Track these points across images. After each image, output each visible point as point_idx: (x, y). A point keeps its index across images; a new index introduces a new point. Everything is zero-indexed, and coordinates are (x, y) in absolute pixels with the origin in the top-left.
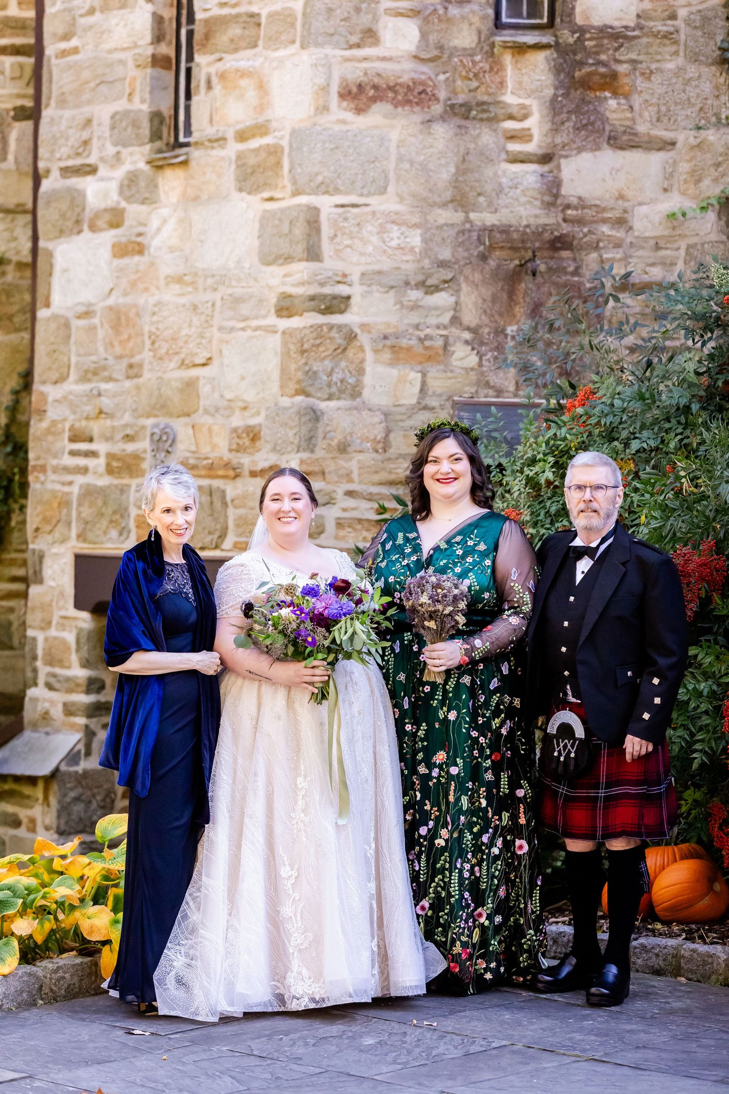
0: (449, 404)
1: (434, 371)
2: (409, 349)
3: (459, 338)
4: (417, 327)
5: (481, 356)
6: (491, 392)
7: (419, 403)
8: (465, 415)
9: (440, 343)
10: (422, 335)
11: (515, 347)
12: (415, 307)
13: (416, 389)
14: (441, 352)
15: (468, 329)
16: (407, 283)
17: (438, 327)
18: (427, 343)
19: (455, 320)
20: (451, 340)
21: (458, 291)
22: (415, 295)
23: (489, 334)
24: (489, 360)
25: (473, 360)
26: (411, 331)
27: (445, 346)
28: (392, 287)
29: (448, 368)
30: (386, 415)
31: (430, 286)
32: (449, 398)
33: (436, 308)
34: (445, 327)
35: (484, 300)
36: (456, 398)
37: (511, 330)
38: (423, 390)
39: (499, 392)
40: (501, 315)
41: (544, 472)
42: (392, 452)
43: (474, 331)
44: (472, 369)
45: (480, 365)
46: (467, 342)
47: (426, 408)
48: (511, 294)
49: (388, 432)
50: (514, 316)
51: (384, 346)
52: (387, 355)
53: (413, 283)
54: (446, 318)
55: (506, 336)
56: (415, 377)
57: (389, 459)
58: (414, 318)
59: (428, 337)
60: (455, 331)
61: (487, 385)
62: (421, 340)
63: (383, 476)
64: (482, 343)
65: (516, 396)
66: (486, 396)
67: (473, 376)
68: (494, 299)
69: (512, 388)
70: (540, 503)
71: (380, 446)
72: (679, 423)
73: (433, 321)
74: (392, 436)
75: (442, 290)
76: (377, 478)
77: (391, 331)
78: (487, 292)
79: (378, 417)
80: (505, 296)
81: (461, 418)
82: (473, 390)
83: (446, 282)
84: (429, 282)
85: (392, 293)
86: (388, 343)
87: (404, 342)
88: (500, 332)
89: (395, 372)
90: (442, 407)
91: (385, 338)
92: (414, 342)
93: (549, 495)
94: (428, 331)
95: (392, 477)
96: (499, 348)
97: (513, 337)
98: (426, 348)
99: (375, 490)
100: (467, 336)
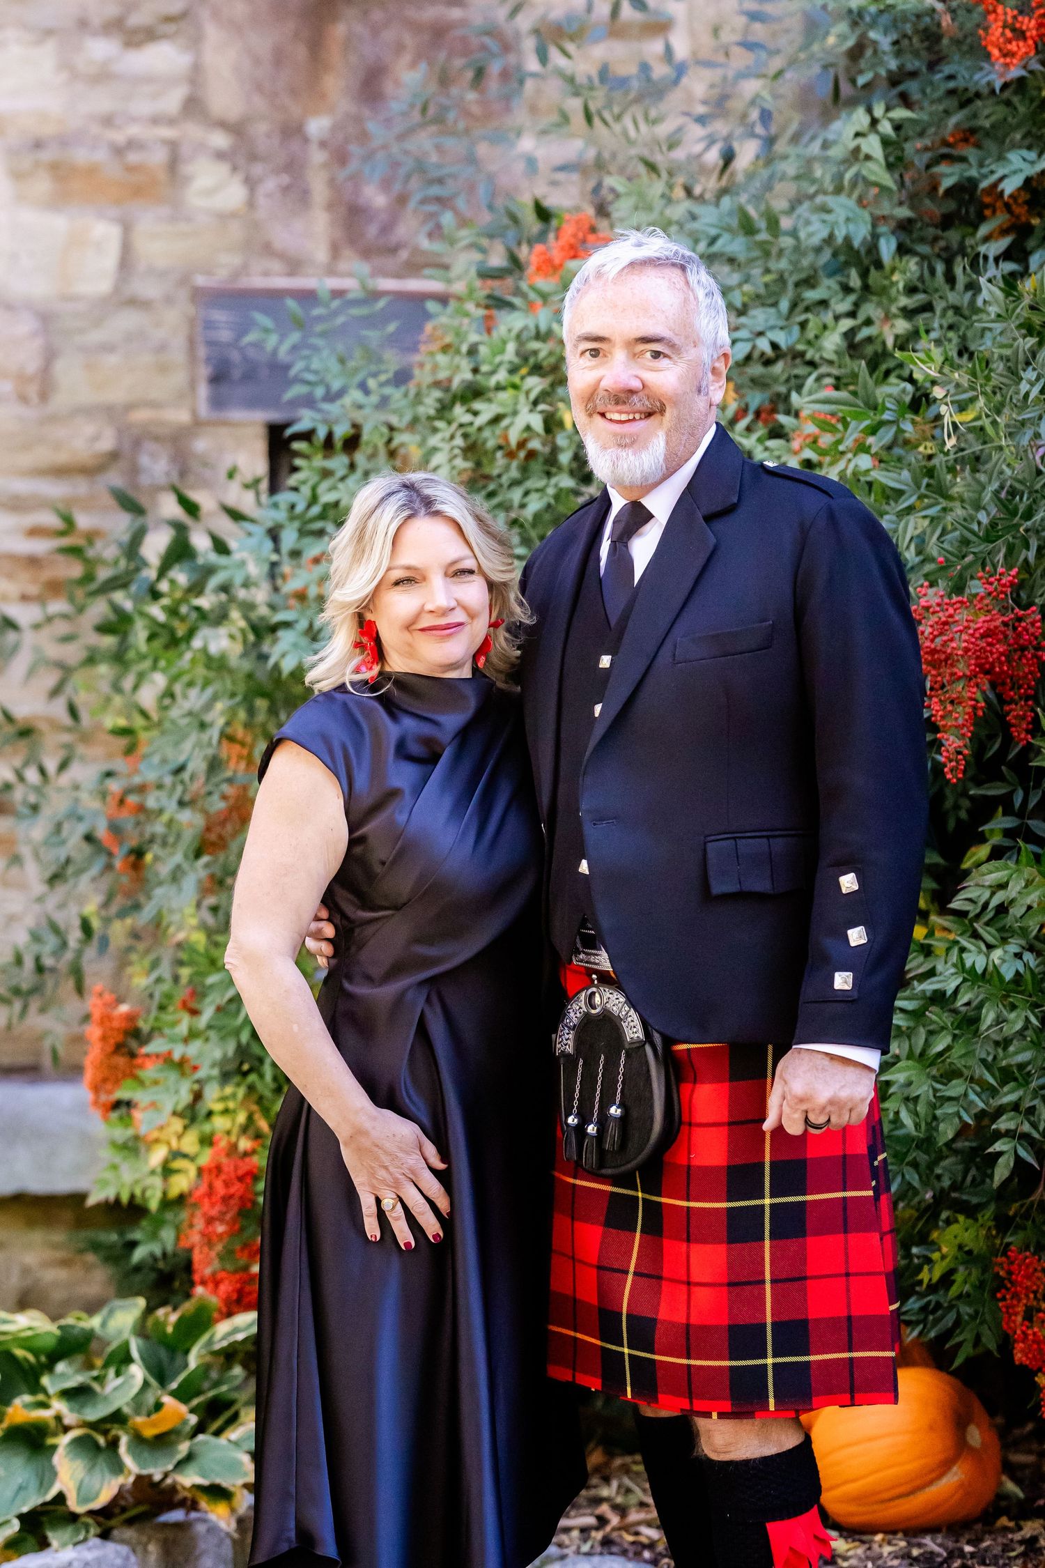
0: (183, 295)
1: (149, 221)
2: (92, 171)
3: (201, 147)
4: (108, 121)
5: (251, 184)
6: (276, 266)
7: (117, 289)
8: (220, 316)
9: (158, 157)
10: (119, 137)
11: (325, 166)
12: (103, 76)
13: (110, 260)
14: (162, 176)
15: (223, 125)
16: (83, 24)
17: (155, 120)
18: (133, 158)
19: (194, 106)
20: (185, 150)
21: (195, 42)
22: (101, 49)
23: (268, 136)
24: (269, 196)
25: (233, 194)
26: (95, 129)
27: (174, 164)
28: (49, 33)
29: (179, 213)
30: (46, 319)
31: (135, 31)
32: (184, 280)
33: (148, 79)
34: (171, 122)
35: (257, 61)
36: (201, 281)
37: (317, 126)
38: (126, 262)
39: (294, 266)
40: (294, 92)
41: (515, 413)
42: (61, 401)
43: (236, 129)
44: (233, 215)
45: (251, 204)
46: (220, 156)
47: (134, 302)
48: (316, 46)
49: (50, 355)
50: (323, 96)
51: (37, 164)
52: (43, 185)
53: (96, 21)
54: (172, 101)
55: (306, 140)
56: (106, 232)
57: (53, 419)
58: (100, 101)
59: (132, 144)
60: (193, 131)
61: (268, 249)
62: (119, 151)
63: (43, 456)
64: (253, 157)
65: (331, 271)
66: (266, 274)
67: (236, 231)
68: (279, 58)
69: (321, 254)
70: (491, 495)
71: (32, 391)
72: (847, 289)
73: (143, 107)
74: (60, 366)
75: (164, 37)
76: (27, 460)
77: (48, 130)
78: (263, 43)
79: (25, 326)
80: (301, 52)
81: (209, 325)
82: (235, 260)
83: (169, 19)
84: (135, 20)
85: (50, 46)
86: (46, 156)
87: (81, 156)
88: (292, 131)
89: (59, 223)
90: (169, 300)
91: (38, 145)
92: (101, 156)
93: (514, 473)
94: (134, 130)
95: (62, 458)
96: (293, 167)
97: (323, 144)
98: (131, 169)
99: (23, 486)
100: (220, 140)
